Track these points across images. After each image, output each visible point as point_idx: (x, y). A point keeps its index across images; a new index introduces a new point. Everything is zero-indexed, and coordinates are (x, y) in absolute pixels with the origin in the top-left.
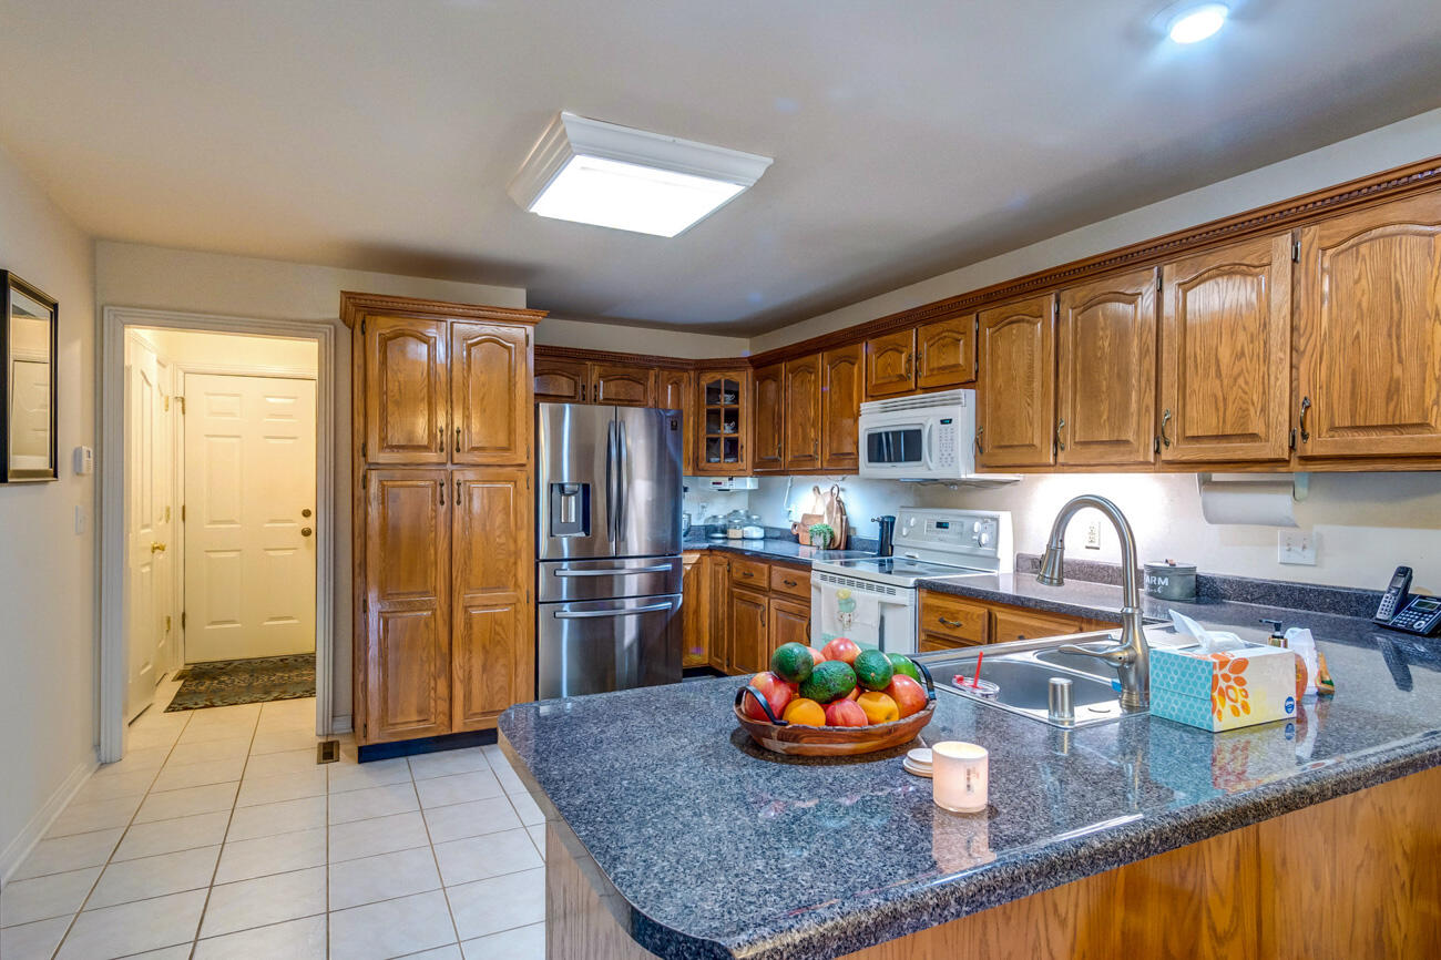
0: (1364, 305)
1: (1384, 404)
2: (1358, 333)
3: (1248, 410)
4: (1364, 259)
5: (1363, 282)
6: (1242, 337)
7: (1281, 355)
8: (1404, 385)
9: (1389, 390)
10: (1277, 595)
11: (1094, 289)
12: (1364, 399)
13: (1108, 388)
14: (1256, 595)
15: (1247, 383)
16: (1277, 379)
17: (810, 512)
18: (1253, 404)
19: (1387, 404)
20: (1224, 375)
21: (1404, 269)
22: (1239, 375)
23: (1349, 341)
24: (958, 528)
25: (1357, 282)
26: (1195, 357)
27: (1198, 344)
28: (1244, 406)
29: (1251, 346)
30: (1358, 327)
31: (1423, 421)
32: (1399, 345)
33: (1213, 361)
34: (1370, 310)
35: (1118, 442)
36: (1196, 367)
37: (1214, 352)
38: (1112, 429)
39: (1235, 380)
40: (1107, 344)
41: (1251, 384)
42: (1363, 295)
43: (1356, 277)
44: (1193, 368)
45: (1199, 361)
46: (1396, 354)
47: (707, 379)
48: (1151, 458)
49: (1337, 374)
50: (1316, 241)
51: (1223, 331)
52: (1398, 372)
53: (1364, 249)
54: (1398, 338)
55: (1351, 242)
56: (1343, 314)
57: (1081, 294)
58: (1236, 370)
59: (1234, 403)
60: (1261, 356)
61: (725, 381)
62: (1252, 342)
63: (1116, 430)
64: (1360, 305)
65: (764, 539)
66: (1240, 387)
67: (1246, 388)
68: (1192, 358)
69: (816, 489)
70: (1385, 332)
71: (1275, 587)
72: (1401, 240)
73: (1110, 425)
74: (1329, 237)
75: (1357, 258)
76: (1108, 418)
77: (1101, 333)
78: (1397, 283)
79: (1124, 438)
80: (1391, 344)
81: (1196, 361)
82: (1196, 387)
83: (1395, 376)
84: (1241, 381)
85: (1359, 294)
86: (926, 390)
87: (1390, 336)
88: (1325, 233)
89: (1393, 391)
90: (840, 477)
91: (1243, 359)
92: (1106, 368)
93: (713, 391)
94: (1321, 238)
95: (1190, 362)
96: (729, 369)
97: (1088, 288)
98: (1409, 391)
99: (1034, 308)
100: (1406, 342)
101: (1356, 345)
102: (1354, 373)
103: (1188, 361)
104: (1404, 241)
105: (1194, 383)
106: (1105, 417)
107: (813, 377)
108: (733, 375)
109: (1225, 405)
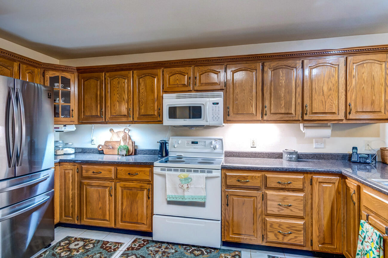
0: (365, 80)
1: (370, 106)
2: (364, 87)
3: (332, 105)
4: (365, 67)
5: (365, 74)
6: (331, 85)
7: (342, 91)
8: (375, 101)
9: (372, 102)
10: (317, 157)
11: (278, 64)
12: (365, 104)
13: (284, 96)
14: (310, 157)
15: (332, 98)
16: (341, 97)
17: (109, 140)
18: (334, 104)
19: (371, 106)
20: (325, 95)
21: (375, 72)
22: (330, 95)
23: (361, 88)
24: (203, 144)
25: (363, 73)
26: (316, 89)
27: (316, 85)
28: (331, 104)
29: (333, 87)
30: (364, 85)
31: (380, 111)
32: (374, 91)
33: (321, 91)
34: (367, 81)
35: (288, 114)
36: (316, 91)
37: (322, 88)
38: (286, 109)
39: (329, 97)
40: (283, 82)
41: (333, 98)
42: (365, 77)
43: (363, 72)
44: (315, 92)
45: (317, 91)
46: (373, 93)
47: (50, 74)
48: (300, 119)
49: (358, 97)
50: (352, 61)
51: (325, 82)
52: (374, 98)
53: (365, 65)
54: (374, 89)
55: (361, 63)
56: (360, 81)
57: (273, 64)
58: (329, 94)
59: (328, 103)
60: (336, 90)
61: (62, 76)
62: (334, 86)
63: (287, 110)
64: (364, 79)
65: (75, 153)
66: (330, 98)
67: (332, 99)
68: (315, 89)
69: (111, 130)
70: (370, 87)
71: (316, 155)
72: (374, 65)
73: (285, 108)
74: (356, 60)
75: (363, 67)
76: (284, 106)
77: (281, 78)
78: (373, 75)
79: (290, 112)
80: (372, 90)
81: (316, 90)
82: (316, 97)
83: (373, 99)
84: (330, 97)
85: (364, 77)
86: (197, 91)
87: (372, 88)
88: (355, 59)
89: (373, 103)
90: (128, 125)
91: (331, 91)
92: (283, 89)
93: (54, 80)
94: (353, 60)
95: (314, 91)
96: (63, 71)
97: (276, 63)
98: (377, 103)
99: (253, 67)
100: (376, 90)
101: (363, 90)
102: (363, 98)
103: (313, 90)
104: (375, 65)
105: (315, 96)
106: (283, 105)
107: (126, 81)
108: (67, 75)
109: (325, 104)
